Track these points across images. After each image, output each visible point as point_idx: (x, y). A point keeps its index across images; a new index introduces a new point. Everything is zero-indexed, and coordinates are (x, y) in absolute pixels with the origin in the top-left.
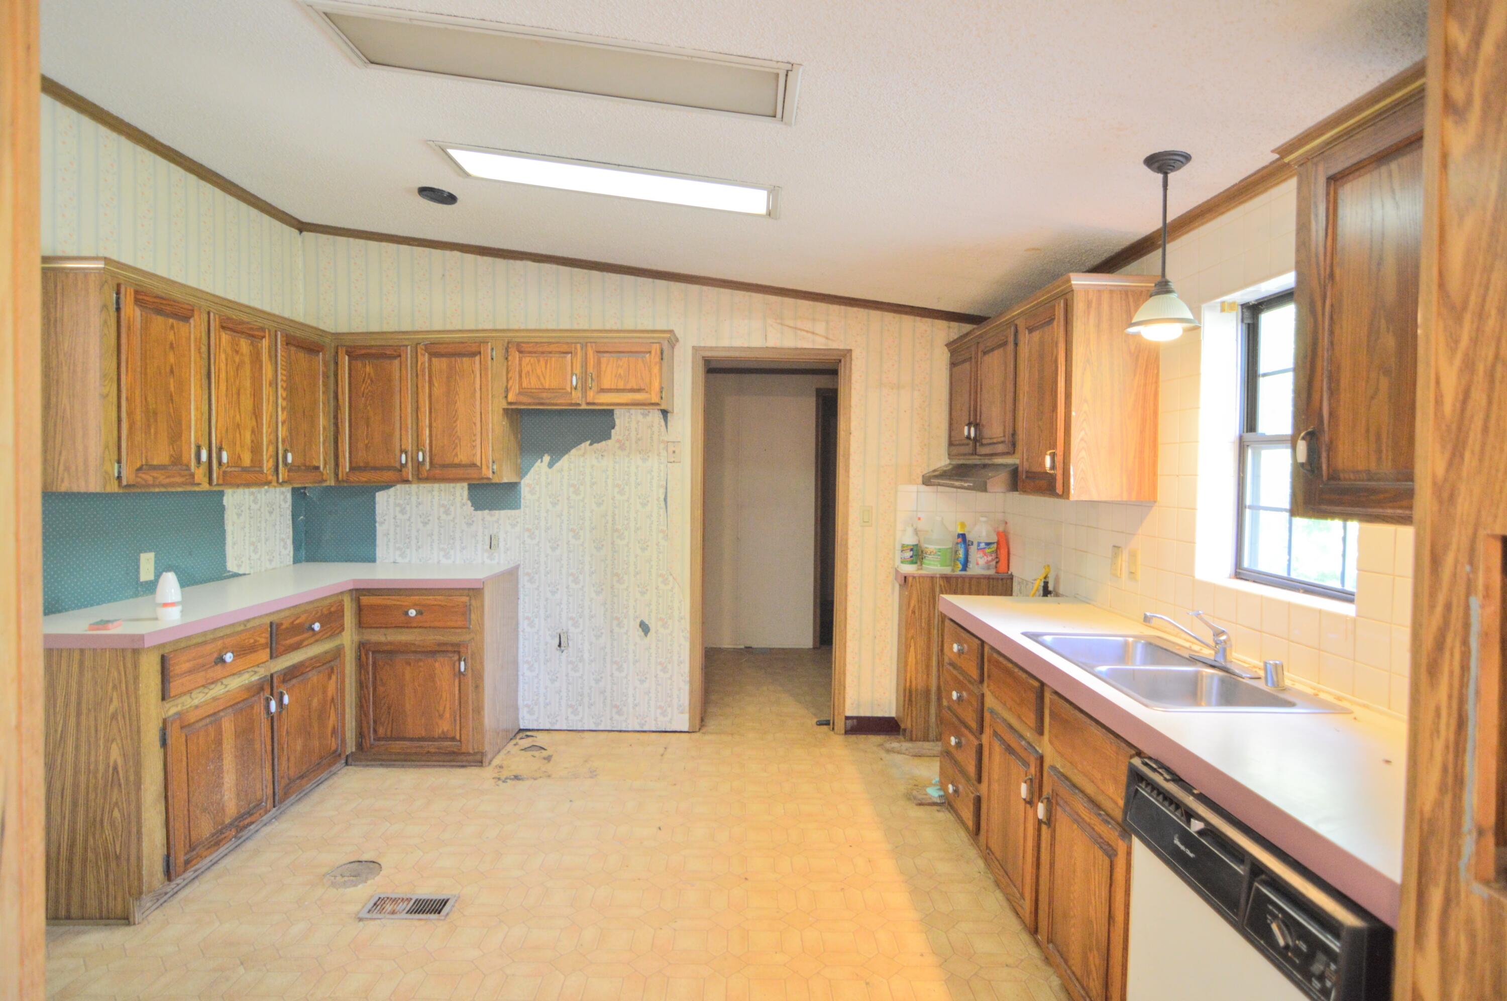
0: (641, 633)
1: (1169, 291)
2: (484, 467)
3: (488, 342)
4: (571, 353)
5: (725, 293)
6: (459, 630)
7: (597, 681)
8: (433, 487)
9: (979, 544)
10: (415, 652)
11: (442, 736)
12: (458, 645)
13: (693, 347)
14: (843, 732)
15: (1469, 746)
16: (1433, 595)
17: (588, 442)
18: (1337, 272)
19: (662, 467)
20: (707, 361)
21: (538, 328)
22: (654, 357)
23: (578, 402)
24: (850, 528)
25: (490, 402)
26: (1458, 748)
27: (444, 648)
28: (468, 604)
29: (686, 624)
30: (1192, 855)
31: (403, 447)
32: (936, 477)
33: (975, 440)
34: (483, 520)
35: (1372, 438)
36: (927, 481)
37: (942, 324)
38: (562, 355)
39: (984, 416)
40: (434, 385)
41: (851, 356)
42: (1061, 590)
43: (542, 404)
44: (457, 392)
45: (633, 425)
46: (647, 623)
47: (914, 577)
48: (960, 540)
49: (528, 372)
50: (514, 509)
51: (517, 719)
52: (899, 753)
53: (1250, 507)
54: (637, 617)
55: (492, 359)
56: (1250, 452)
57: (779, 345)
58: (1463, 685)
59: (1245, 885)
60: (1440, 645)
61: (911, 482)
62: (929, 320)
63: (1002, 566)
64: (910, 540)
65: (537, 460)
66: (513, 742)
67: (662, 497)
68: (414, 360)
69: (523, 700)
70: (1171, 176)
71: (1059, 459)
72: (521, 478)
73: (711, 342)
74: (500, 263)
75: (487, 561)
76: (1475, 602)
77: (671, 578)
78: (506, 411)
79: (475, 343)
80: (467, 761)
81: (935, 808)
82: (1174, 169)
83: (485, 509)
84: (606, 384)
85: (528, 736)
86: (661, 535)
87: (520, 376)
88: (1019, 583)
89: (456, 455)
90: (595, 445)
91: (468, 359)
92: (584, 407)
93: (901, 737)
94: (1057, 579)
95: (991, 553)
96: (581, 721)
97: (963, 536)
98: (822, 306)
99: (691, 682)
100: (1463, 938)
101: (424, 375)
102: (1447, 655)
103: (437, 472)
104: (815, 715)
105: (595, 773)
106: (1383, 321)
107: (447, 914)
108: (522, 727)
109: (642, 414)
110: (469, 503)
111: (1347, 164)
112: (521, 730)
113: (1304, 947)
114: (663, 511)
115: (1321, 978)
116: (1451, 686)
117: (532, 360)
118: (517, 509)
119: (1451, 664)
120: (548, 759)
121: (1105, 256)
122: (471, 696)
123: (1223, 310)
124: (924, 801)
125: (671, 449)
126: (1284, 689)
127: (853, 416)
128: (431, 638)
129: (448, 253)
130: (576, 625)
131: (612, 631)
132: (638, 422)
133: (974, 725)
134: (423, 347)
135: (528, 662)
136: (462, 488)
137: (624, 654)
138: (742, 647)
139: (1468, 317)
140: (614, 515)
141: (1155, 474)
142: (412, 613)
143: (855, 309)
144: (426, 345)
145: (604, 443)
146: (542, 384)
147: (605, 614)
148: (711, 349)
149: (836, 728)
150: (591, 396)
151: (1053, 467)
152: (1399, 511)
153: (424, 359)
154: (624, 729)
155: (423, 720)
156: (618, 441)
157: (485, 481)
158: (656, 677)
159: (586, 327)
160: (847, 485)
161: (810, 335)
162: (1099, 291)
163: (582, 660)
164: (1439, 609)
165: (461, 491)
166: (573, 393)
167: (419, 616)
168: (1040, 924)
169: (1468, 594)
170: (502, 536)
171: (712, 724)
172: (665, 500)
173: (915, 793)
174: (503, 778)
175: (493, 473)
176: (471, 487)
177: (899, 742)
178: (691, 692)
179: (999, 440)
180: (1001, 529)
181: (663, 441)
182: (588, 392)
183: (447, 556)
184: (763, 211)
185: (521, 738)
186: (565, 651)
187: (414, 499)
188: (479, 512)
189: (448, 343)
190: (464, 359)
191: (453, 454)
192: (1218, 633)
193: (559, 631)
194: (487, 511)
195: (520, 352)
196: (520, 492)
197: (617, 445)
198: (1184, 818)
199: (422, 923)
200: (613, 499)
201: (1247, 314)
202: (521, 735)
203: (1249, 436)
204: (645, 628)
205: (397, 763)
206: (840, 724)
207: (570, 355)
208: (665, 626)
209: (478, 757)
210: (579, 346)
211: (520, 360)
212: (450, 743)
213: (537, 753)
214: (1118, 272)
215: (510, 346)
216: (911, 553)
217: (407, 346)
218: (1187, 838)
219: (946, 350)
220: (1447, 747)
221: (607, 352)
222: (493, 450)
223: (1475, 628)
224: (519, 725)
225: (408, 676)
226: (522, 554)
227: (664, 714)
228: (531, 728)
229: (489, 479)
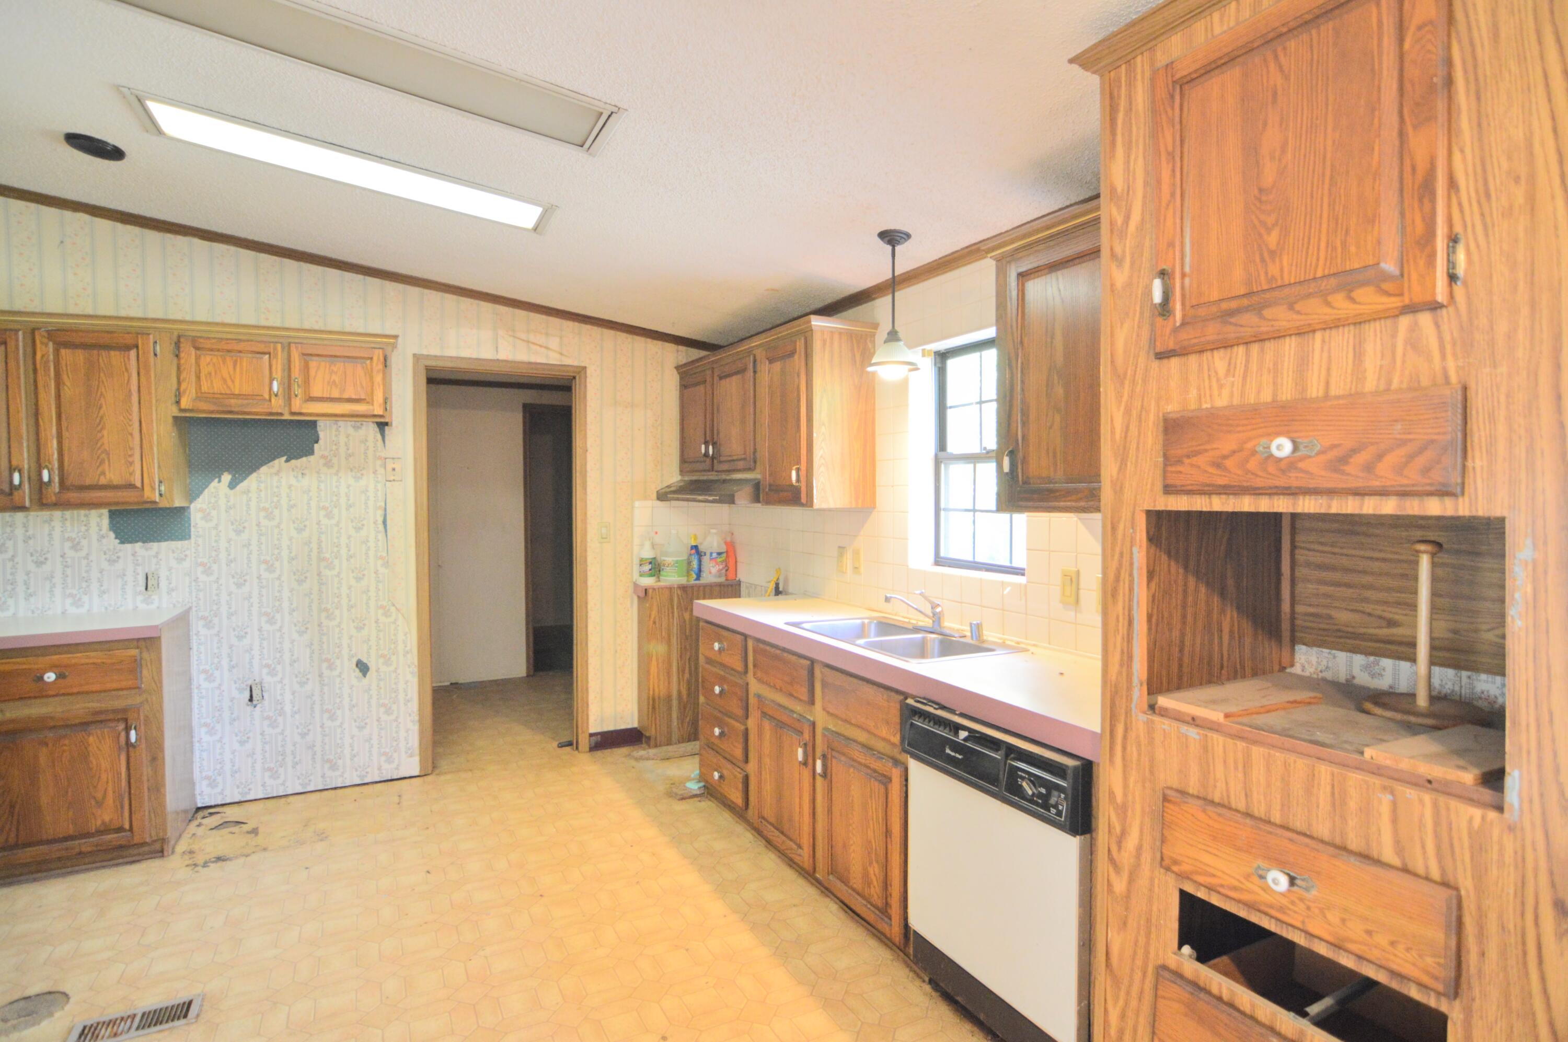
0: (358, 673)
1: (898, 340)
2: (147, 488)
3: (149, 334)
4: (269, 354)
5: (450, 299)
6: (125, 692)
7: (303, 735)
8: (52, 515)
9: (711, 554)
10: (54, 727)
11: (102, 829)
12: (125, 710)
13: (414, 355)
14: (588, 749)
15: (1135, 636)
16: (1113, 550)
17: (284, 458)
18: (1026, 340)
19: (379, 486)
20: (428, 369)
21: (210, 320)
22: (377, 365)
23: (280, 411)
24: (588, 544)
25: (154, 408)
26: (1129, 639)
27: (103, 717)
28: (138, 658)
29: (413, 658)
30: (960, 757)
31: (14, 463)
32: (674, 492)
33: (713, 458)
34: (134, 555)
35: (1051, 454)
36: (662, 496)
37: (670, 347)
38: (258, 356)
39: (722, 435)
40: (64, 384)
41: (586, 373)
42: (791, 590)
43: (231, 412)
44: (102, 394)
45: (342, 439)
46: (365, 661)
47: (654, 589)
48: (693, 551)
49: (210, 374)
50: (181, 539)
51: (194, 795)
52: (648, 759)
53: (944, 509)
54: (353, 656)
55: (155, 355)
56: (943, 466)
57: (511, 358)
58: (1131, 600)
59: (1002, 764)
60: (1117, 579)
61: (646, 498)
62: (660, 343)
63: (731, 575)
64: (648, 554)
65: (213, 480)
66: (195, 823)
67: (380, 520)
68: (29, 350)
69: (201, 772)
70: (898, 248)
71: (803, 473)
72: (191, 502)
73: (435, 351)
74: (152, 236)
75: (142, 606)
76: (1135, 550)
77: (393, 609)
78: (176, 418)
79: (128, 333)
80: (139, 854)
81: (696, 799)
82: (899, 243)
83: (137, 542)
84: (316, 391)
85: (211, 814)
86: (380, 562)
87: (198, 378)
88: (747, 588)
89: (103, 473)
90: (293, 462)
91: (117, 353)
92: (287, 417)
93: (644, 745)
94: (786, 580)
95: (722, 562)
96: (283, 784)
97: (695, 548)
98: (555, 321)
99: (421, 721)
100: (1134, 749)
101: (47, 369)
102: (1122, 583)
103: (73, 496)
104: (553, 738)
105: (324, 835)
106: (1056, 377)
107: (198, 1016)
108: (200, 805)
109: (354, 427)
110: (112, 535)
111: (1030, 267)
112: (199, 809)
113: (1043, 791)
114: (381, 536)
115: (1055, 806)
116: (1124, 601)
117: (215, 360)
118: (186, 539)
119: (1124, 588)
120: (255, 831)
121: (829, 300)
122: (147, 771)
123: (923, 355)
124: (685, 795)
125: (390, 465)
126: (983, 642)
127: (589, 434)
128: (80, 708)
129: (68, 214)
130: (273, 673)
131: (321, 675)
132: (348, 436)
133: (740, 712)
134: (46, 334)
135: (206, 725)
136: (100, 516)
137: (338, 700)
138: (447, 684)
139: (1127, 382)
140: (320, 542)
141: (874, 485)
142: (50, 677)
143: (588, 327)
144: (48, 331)
145: (304, 459)
146: (228, 387)
147: (311, 657)
148: (436, 357)
149: (580, 748)
150: (297, 405)
151: (798, 480)
152: (1069, 503)
153: (46, 350)
154: (340, 785)
155: (71, 813)
156: (323, 457)
157: (148, 506)
158: (378, 720)
159: (278, 324)
160: (585, 501)
161: (543, 350)
162: (832, 332)
163: (282, 713)
164: (1116, 557)
165: (99, 520)
166: (273, 400)
167: (61, 681)
168: (817, 864)
169: (1131, 547)
170: (163, 574)
171: (444, 764)
172: (384, 522)
173: (674, 790)
174: (201, 862)
175: (161, 495)
176: (112, 514)
177: (644, 749)
178: (422, 733)
179: (740, 457)
180: (729, 539)
181: (380, 458)
182: (293, 400)
183: (77, 603)
184: (530, 225)
185: (204, 818)
186: (259, 706)
187: (19, 532)
188: (128, 547)
189: (88, 332)
190: (112, 353)
191: (98, 473)
192: (934, 606)
193: (250, 682)
194: (139, 544)
195: (197, 348)
196: (189, 519)
197: (322, 461)
198: (952, 733)
199: (166, 1033)
200: (318, 523)
201: (938, 360)
202: (201, 814)
203: (941, 454)
204: (363, 668)
205: (22, 878)
206: (584, 742)
207: (267, 356)
208: (388, 662)
209: (157, 846)
210: (279, 346)
211: (198, 358)
212: (116, 835)
213: (236, 829)
214: (839, 315)
215: (182, 340)
216: (650, 567)
217: (17, 331)
218: (956, 747)
219: (675, 372)
220: (1123, 638)
221: (318, 355)
222: (159, 467)
223: (1136, 565)
224: (196, 803)
225: (43, 760)
226: (194, 594)
227: (389, 760)
228: (213, 803)
229: (155, 502)
